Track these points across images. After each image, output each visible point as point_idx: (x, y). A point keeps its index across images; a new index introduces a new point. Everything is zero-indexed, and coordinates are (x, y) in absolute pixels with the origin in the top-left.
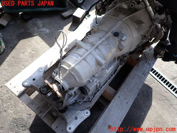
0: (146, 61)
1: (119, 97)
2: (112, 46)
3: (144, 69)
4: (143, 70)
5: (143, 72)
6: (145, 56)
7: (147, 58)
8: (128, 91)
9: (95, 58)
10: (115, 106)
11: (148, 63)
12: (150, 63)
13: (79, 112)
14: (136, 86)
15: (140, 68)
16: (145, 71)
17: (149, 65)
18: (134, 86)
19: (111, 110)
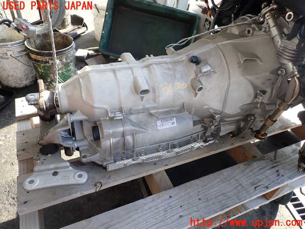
0: (272, 166)
1: (170, 197)
2: (178, 76)
3: (260, 177)
4: (256, 178)
5: (256, 181)
6: (277, 157)
7: (279, 161)
8: (199, 197)
9: (134, 77)
10: (150, 208)
11: (277, 171)
12: (281, 172)
13: (67, 167)
14: (221, 198)
15: (251, 171)
16: (260, 181)
17: (278, 175)
18: (218, 194)
19: (137, 210)
